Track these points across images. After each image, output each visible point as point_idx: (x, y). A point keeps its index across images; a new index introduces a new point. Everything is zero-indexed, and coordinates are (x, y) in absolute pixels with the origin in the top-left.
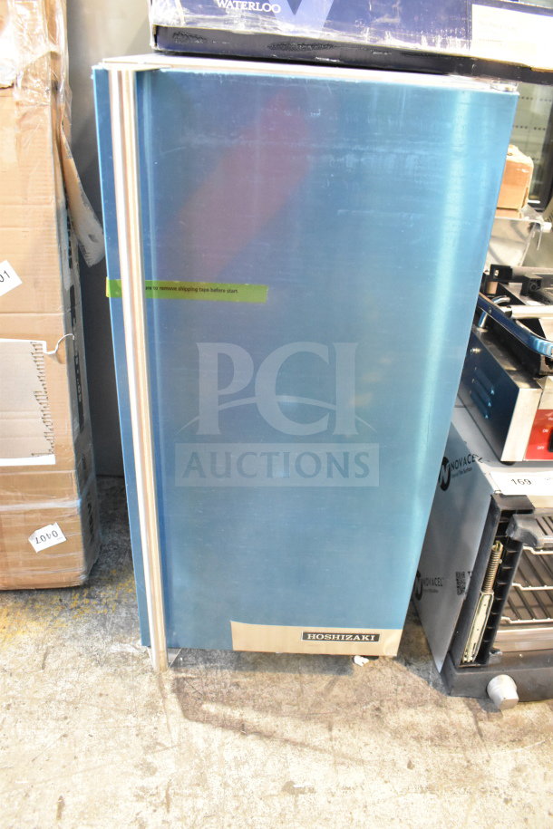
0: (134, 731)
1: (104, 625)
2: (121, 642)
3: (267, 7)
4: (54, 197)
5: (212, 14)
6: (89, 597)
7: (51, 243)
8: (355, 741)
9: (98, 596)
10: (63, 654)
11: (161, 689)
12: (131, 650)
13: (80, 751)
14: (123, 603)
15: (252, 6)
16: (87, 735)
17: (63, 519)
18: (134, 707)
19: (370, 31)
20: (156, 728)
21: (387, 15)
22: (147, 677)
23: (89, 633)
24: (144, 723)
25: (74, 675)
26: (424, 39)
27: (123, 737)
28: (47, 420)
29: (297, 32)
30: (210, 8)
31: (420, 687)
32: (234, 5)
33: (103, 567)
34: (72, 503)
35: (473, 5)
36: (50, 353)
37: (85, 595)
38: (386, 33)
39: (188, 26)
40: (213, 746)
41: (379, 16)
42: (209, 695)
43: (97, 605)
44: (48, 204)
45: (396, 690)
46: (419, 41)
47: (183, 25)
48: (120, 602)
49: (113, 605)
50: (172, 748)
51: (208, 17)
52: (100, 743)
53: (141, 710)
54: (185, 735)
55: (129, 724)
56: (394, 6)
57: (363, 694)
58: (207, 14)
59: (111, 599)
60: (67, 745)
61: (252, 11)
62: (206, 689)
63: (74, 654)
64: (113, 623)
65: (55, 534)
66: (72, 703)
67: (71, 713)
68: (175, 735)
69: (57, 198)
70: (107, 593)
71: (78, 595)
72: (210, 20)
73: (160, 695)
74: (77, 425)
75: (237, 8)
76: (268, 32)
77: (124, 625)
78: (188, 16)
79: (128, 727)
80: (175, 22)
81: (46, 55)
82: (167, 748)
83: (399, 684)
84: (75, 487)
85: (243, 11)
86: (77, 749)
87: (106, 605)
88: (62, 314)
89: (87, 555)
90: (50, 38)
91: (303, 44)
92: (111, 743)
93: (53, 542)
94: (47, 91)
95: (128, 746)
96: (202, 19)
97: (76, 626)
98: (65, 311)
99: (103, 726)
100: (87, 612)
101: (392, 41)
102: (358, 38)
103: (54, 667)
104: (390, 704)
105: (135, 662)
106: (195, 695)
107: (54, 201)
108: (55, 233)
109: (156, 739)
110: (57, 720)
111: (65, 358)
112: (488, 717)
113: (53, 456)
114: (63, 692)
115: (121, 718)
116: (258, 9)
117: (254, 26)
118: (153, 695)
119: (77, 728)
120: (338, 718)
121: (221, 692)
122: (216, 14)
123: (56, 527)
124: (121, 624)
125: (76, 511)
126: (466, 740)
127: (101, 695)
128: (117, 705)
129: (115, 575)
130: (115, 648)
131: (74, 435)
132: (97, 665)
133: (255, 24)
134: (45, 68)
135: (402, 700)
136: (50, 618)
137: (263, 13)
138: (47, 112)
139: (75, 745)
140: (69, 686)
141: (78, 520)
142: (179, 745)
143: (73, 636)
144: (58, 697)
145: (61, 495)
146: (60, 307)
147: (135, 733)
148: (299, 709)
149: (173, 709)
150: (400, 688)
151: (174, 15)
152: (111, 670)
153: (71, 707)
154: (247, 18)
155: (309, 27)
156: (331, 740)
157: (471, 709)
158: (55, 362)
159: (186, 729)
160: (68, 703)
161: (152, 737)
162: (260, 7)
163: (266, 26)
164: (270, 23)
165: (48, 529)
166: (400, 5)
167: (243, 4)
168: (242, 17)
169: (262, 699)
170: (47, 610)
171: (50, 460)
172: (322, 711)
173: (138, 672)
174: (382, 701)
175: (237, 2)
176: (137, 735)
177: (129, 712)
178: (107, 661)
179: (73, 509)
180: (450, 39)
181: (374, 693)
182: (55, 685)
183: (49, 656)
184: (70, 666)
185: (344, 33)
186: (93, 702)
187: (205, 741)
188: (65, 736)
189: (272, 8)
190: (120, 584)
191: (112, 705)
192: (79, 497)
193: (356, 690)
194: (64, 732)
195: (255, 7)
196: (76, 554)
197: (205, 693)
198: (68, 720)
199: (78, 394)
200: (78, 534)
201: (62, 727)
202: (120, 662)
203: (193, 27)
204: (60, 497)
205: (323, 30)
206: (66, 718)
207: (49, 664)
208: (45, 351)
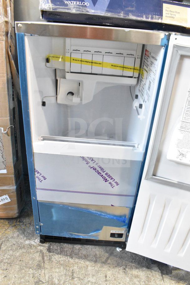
0: (31, 276)
1: (24, 233)
2: (30, 240)
3: (84, 4)
4: (6, 75)
5: (63, 6)
6: (20, 222)
7: (5, 92)
8: (115, 282)
9: (23, 222)
10: (8, 244)
11: (43, 259)
12: (33, 243)
13: (10, 283)
14: (32, 224)
15: (78, 3)
16: (14, 277)
17: (9, 193)
18: (32, 265)
19: (123, 13)
20: (40, 275)
21: (130, 7)
22: (38, 254)
23: (18, 236)
24: (36, 272)
25: (11, 252)
26: (144, 16)
27: (27, 278)
28: (4, 157)
29: (96, 13)
30: (62, 4)
31: (141, 260)
32: (71, 3)
33: (26, 210)
34: (13, 188)
35: (163, 4)
36: (4, 132)
37: (18, 221)
38: (130, 13)
39: (53, 11)
40: (61, 282)
41: (127, 7)
42: (61, 262)
43: (22, 225)
44: (4, 77)
45: (132, 261)
46: (142, 17)
47: (51, 10)
48: (30, 224)
49: (28, 225)
50: (46, 283)
51: (61, 7)
52: (18, 280)
53: (35, 267)
54: (51, 277)
55: (30, 273)
56: (133, 4)
57: (119, 263)
58: (61, 6)
59: (28, 223)
60: (6, 280)
61: (78, 5)
62: (60, 259)
63: (12, 244)
64: (27, 232)
65: (7, 199)
66: (9, 263)
67: (8, 268)
68: (47, 277)
69: (7, 75)
70: (26, 220)
71: (15, 221)
72: (62, 8)
73: (42, 261)
74: (15, 159)
75: (72, 4)
76: (84, 13)
77: (31, 233)
78: (53, 7)
79: (29, 274)
80: (49, 9)
81: (4, 22)
82: (44, 283)
83: (133, 259)
84: (14, 182)
85: (75, 5)
86: (10, 282)
87: (26, 225)
88: (9, 118)
89: (19, 207)
90: (5, 16)
91: (98, 18)
92: (23, 280)
93: (6, 201)
94: (4, 35)
95: (29, 281)
96: (59, 8)
97: (14, 233)
98: (10, 117)
99: (20, 273)
100: (18, 227)
101: (132, 17)
102: (119, 15)
103: (4, 249)
104: (129, 267)
105: (34, 248)
106: (56, 262)
107: (6, 76)
108: (6, 88)
109: (40, 279)
110: (3, 270)
111: (10, 134)
112: (167, 273)
113: (6, 170)
114: (6, 259)
115: (27, 270)
116: (80, 4)
117: (79, 11)
118: (40, 261)
119: (10, 274)
120: (109, 272)
121: (66, 261)
122: (65, 6)
123: (7, 196)
124: (30, 233)
125: (15, 190)
126: (158, 282)
127: (20, 261)
128: (26, 265)
129: (30, 213)
130: (27, 242)
131: (13, 162)
132: (20, 249)
133: (79, 10)
134: (3, 27)
135: (134, 266)
136: (4, 230)
137: (82, 6)
138: (4, 43)
139: (9, 281)
140: (9, 257)
141: (15, 194)
142: (48, 282)
143: (12, 237)
144: (4, 261)
145: (9, 184)
146: (8, 115)
147: (32, 276)
148: (95, 268)
149: (47, 267)
150: (133, 261)
151: (48, 6)
152: (25, 251)
153: (9, 265)
154: (76, 7)
155: (100, 11)
156: (106, 281)
157: (160, 270)
158: (6, 136)
159: (51, 275)
160: (8, 263)
161: (38, 278)
162: (81, 4)
163: (83, 11)
164: (85, 10)
165: (4, 197)
166: (135, 3)
167: (75, 2)
168: (74, 7)
169: (81, 264)
170: (3, 226)
171: (5, 171)
172: (103, 270)
173: (35, 252)
174: (126, 266)
175: (72, 2)
176: (33, 277)
177: (30, 268)
178: (24, 247)
179: (13, 189)
180: (154, 16)
181: (123, 263)
182: (4, 256)
183: (3, 244)
184: (10, 249)
185: (113, 13)
186: (17, 263)
187: (58, 280)
188: (6, 276)
189: (86, 4)
190: (31, 217)
191: (24, 265)
192: (16, 185)
193: (117, 261)
194: (5, 275)
195: (79, 4)
196: (14, 206)
197: (59, 261)
198: (7, 270)
199: (16, 147)
200: (15, 199)
201: (5, 273)
202: (28, 247)
203: (56, 11)
204: (9, 185)
205: (105, 12)
206: (7, 269)
207: (2, 248)
208: (2, 131)
